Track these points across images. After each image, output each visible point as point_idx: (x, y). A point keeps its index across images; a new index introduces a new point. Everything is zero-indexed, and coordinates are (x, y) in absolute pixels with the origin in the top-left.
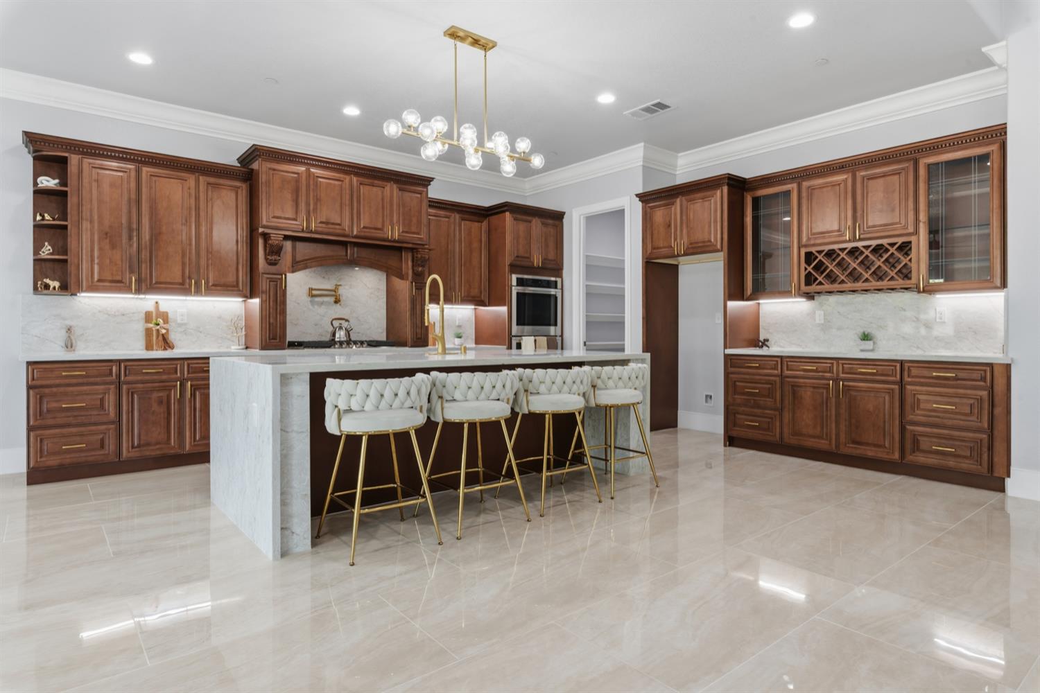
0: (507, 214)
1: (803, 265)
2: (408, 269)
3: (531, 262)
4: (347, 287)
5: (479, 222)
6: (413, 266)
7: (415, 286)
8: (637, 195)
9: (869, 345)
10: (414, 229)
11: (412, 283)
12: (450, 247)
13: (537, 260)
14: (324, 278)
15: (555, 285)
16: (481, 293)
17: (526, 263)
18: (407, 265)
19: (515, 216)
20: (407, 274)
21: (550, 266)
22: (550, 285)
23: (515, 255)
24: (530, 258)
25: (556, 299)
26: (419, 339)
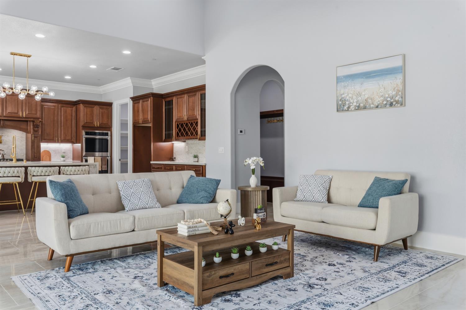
0: (81, 104)
1: (176, 129)
2: (31, 129)
3: (94, 125)
4: (6, 136)
5: (71, 107)
6: (33, 128)
7: (34, 136)
8: (130, 98)
9: (196, 159)
10: (34, 112)
11: (32, 135)
12: (55, 118)
13: (97, 123)
15: (107, 134)
16: (72, 138)
17: (92, 125)
18: (31, 127)
19: (85, 105)
20: (30, 131)
21: (104, 126)
22: (104, 134)
23: (85, 122)
24: (93, 123)
25: (107, 140)
26: (36, 158)
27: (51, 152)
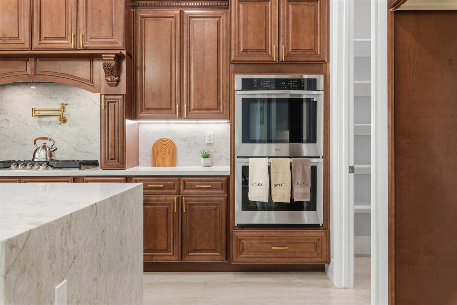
2: (99, 79)
3: (268, 56)
4: (74, 106)
6: (105, 77)
7: (104, 98)
11: (101, 95)
13: (277, 51)
14: (51, 97)
15: (312, 85)
16: (219, 103)
18: (100, 74)
21: (302, 59)
22: (305, 85)
23: (241, 50)
24: (265, 51)
25: (313, 104)
26: (112, 159)
27: (176, 142)
